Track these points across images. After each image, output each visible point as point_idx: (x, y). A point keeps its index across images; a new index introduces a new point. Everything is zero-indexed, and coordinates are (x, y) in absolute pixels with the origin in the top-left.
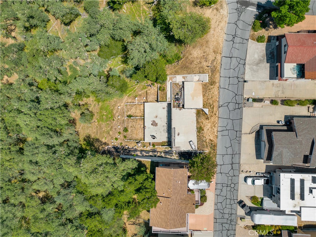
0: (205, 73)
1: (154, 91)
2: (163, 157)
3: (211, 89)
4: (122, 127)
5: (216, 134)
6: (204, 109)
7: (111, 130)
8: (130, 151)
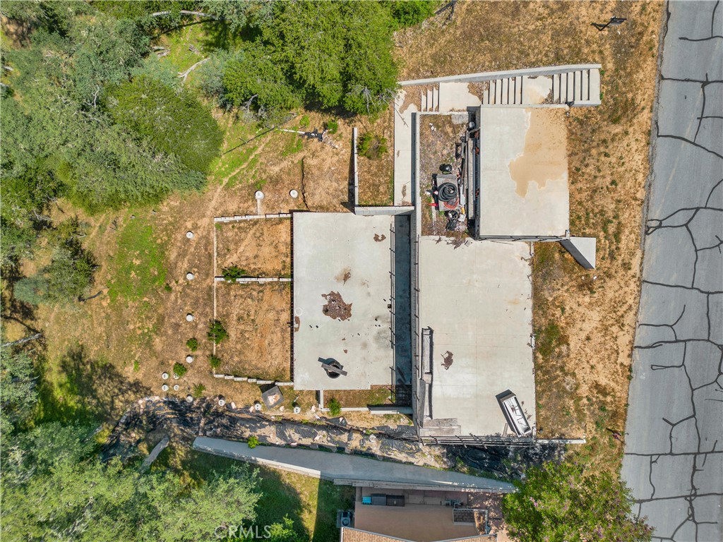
0: (586, 61)
1: (336, 158)
2: (373, 456)
3: (613, 140)
4: (203, 320)
5: (623, 359)
6: (577, 242)
7: (158, 329)
8: (233, 421)
